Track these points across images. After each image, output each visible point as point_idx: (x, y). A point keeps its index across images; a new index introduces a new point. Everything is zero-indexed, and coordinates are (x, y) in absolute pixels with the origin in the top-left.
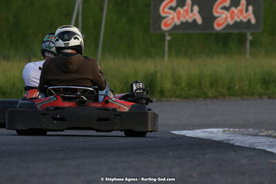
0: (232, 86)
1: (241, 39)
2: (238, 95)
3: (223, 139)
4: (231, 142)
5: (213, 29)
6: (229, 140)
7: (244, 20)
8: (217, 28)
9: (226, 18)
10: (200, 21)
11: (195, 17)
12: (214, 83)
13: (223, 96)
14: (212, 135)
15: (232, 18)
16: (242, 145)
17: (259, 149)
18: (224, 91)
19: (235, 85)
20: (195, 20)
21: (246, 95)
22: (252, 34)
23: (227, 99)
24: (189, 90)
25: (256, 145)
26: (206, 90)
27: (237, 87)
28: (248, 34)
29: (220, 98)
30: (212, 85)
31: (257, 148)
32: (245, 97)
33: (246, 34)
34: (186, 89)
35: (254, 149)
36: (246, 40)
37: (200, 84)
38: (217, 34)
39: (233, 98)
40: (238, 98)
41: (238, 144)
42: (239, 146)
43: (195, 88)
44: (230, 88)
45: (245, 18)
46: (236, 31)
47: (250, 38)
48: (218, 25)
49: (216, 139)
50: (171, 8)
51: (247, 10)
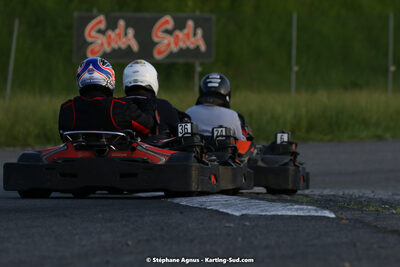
1: (188, 71)
5: (153, 58)
7: (192, 47)
8: (158, 57)
9: (169, 45)
10: (135, 47)
11: (129, 43)
15: (176, 44)
20: (129, 47)
22: (202, 64)
28: (197, 64)
33: (194, 64)
36: (195, 72)
45: (192, 44)
46: (181, 61)
47: (199, 69)
48: (160, 53)
50: (100, 31)
51: (195, 34)
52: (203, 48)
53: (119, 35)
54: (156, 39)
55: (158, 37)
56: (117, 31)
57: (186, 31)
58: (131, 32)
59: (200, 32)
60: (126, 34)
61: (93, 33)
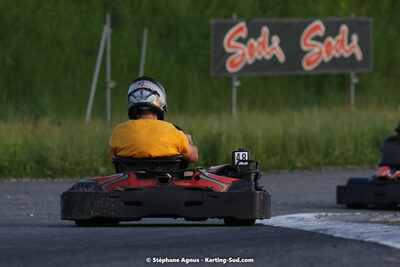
0: (330, 150)
1: (343, 84)
2: (338, 164)
3: (318, 228)
4: (329, 233)
5: (302, 69)
6: (326, 230)
7: (346, 55)
8: (307, 68)
9: (320, 53)
10: (282, 58)
11: (274, 52)
12: (304, 147)
13: (318, 166)
14: (301, 223)
15: (328, 53)
16: (344, 236)
17: (370, 242)
18: (319, 158)
19: (334, 150)
20: (274, 57)
21: (352, 163)
22: (358, 75)
23: (323, 170)
24: (268, 158)
25: (365, 235)
26: (293, 158)
27: (337, 153)
28: (353, 76)
29: (314, 169)
30: (301, 151)
31: (367, 240)
32: (349, 167)
33: (349, 76)
34: (264, 156)
35: (362, 241)
36: (350, 83)
37: (284, 149)
38: (308, 76)
39: (332, 168)
40: (339, 168)
41: (338, 235)
42: (341, 238)
43: (276, 155)
44: (327, 155)
45: (347, 52)
46: (335, 71)
47: (355, 81)
48: (309, 63)
49: (308, 229)
50: (240, 40)
51: (350, 41)
52: (359, 56)
53: (263, 43)
54: (305, 48)
55: (306, 45)
56: (261, 39)
57: (339, 37)
58: (276, 40)
59: (355, 38)
60: (270, 43)
61: (233, 43)
